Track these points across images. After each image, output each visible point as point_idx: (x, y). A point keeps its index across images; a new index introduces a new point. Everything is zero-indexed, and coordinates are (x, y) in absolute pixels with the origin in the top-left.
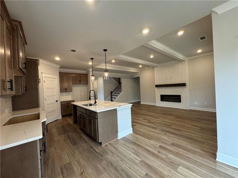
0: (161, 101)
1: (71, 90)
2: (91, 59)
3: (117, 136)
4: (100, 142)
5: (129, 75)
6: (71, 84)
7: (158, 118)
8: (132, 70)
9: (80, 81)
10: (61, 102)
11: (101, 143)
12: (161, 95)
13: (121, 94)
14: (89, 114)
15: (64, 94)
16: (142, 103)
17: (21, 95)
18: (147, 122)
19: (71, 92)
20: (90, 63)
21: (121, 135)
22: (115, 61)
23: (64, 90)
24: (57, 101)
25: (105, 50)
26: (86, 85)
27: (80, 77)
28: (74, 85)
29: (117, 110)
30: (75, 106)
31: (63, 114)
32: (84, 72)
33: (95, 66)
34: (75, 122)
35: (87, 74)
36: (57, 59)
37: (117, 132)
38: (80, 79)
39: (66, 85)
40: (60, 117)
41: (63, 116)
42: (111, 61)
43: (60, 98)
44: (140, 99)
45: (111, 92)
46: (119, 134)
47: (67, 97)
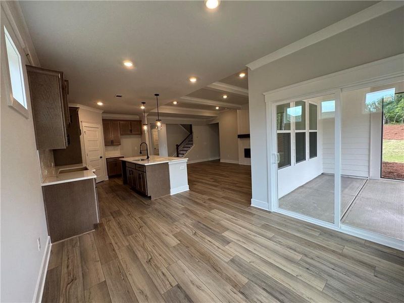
0: (245, 157)
1: (119, 144)
2: (142, 103)
3: (169, 193)
4: (149, 195)
5: (205, 120)
6: (119, 135)
7: (228, 177)
8: (207, 113)
9: (131, 131)
10: (107, 159)
11: (150, 197)
12: (245, 149)
13: (192, 148)
14: (138, 169)
15: (110, 148)
16: (221, 161)
17: (65, 148)
18: (213, 181)
19: (120, 146)
20: (143, 108)
21: (173, 192)
22: (178, 103)
23: (109, 143)
24: (101, 157)
25: (157, 95)
26: (140, 136)
27: (131, 125)
28: (122, 136)
29: (169, 163)
30: (124, 162)
31: (110, 175)
32: (137, 118)
33: (151, 110)
34: (125, 182)
35: (141, 121)
36: (100, 104)
37: (169, 188)
38: (131, 128)
39: (112, 136)
40: (107, 178)
41: (110, 177)
42: (172, 102)
43: (104, 154)
44: (219, 156)
45: (178, 146)
46: (171, 190)
47: (115, 153)
